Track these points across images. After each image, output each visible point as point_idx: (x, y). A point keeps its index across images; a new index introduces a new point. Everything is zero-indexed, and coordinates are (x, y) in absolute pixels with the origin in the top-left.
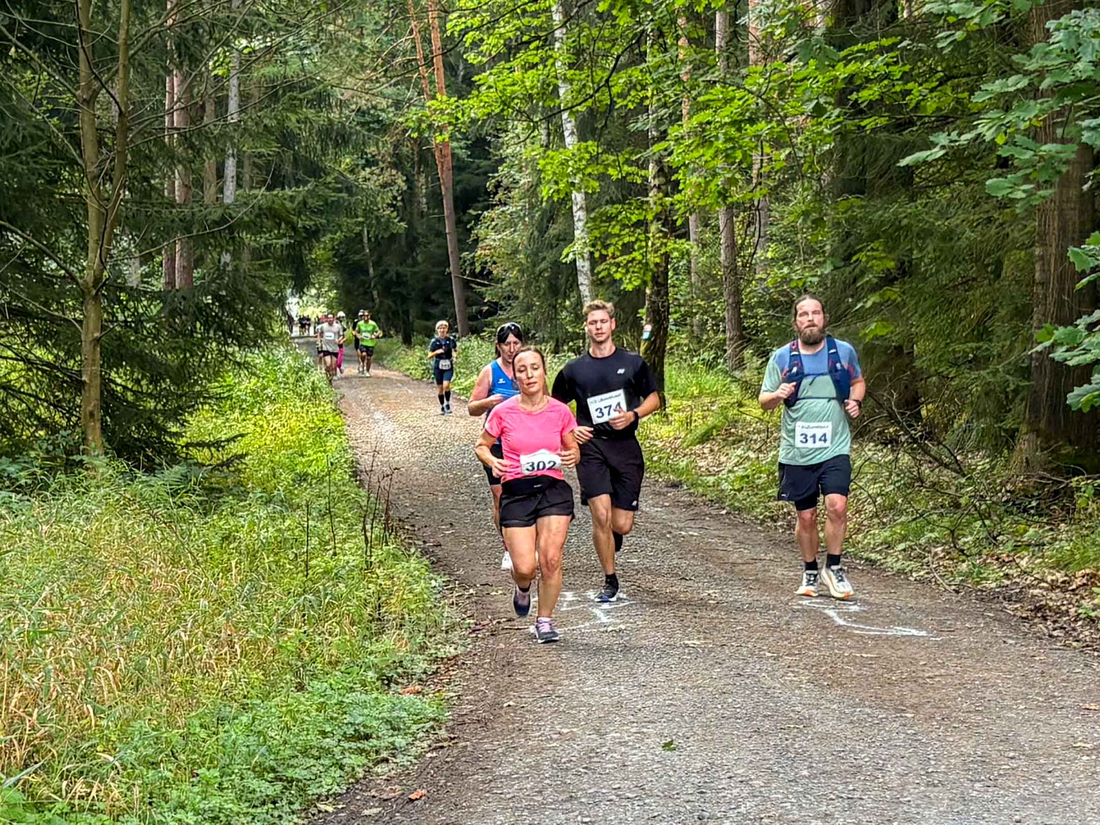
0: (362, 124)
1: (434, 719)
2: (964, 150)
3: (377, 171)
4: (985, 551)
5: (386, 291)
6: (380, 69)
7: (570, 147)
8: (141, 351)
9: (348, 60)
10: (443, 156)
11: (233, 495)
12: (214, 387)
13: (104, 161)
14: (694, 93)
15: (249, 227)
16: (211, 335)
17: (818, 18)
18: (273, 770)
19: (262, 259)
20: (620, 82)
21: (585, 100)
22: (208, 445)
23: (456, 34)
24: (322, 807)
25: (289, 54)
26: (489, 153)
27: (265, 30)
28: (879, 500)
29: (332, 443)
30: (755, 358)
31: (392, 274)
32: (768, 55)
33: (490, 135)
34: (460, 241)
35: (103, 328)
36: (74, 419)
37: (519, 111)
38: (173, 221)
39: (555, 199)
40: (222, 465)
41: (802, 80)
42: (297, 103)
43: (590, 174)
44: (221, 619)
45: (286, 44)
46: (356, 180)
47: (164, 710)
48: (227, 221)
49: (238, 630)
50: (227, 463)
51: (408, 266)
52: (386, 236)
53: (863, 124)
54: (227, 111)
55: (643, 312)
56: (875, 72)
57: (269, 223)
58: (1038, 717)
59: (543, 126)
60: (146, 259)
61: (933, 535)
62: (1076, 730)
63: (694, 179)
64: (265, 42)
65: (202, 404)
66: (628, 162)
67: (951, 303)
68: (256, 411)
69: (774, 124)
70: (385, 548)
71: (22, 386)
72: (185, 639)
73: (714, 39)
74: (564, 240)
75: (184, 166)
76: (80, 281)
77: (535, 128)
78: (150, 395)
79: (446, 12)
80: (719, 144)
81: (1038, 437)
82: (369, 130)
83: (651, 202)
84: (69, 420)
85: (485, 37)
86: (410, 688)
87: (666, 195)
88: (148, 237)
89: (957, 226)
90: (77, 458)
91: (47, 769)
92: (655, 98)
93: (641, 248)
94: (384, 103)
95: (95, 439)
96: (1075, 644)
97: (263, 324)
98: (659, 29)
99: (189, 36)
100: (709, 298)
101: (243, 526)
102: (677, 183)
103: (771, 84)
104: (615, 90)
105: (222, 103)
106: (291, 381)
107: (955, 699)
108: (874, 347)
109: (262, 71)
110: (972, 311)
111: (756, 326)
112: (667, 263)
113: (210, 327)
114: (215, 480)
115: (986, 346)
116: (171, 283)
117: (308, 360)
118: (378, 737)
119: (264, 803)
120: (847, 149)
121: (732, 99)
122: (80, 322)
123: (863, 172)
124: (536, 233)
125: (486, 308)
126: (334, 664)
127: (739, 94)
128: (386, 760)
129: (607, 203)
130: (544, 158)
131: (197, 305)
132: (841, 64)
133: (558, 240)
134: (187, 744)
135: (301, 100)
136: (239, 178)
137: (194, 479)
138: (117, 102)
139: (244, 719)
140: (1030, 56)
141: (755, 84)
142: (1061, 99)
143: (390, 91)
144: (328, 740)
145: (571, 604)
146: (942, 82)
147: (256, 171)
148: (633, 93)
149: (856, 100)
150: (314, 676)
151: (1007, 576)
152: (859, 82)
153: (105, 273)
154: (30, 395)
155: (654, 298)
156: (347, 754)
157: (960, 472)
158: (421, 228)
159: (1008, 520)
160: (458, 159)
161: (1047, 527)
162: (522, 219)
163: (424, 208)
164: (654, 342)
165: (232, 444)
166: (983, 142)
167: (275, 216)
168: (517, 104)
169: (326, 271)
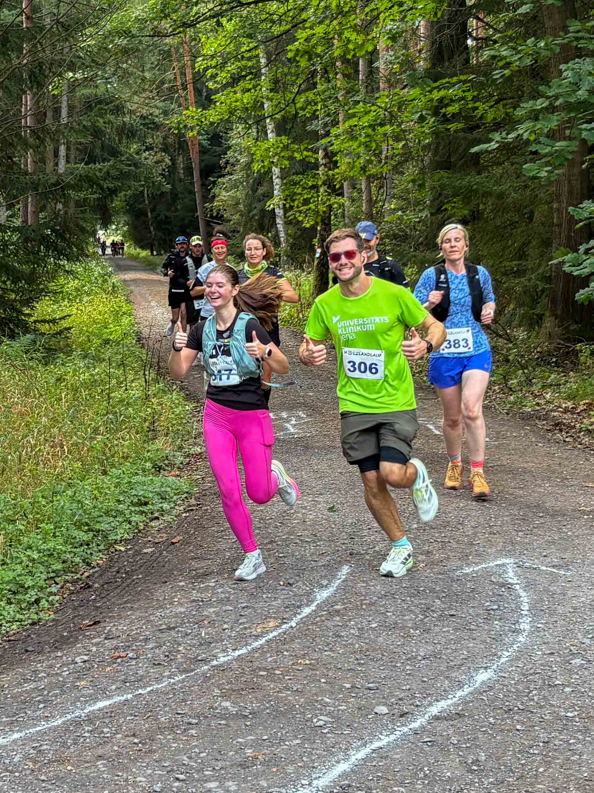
0: (144, 125)
1: (187, 493)
2: (510, 143)
3: (153, 154)
4: (524, 389)
5: (158, 228)
6: (155, 91)
7: (271, 140)
8: (7, 264)
9: (135, 86)
10: (193, 145)
11: (63, 352)
12: (52, 286)
14: (346, 108)
15: (74, 187)
16: (50, 254)
17: (422, 63)
18: (87, 525)
19: (82, 207)
20: (301, 101)
21: (280, 111)
22: (48, 322)
23: (201, 70)
24: (118, 548)
25: (99, 82)
26: (222, 143)
27: (83, 66)
29: (125, 320)
31: (162, 217)
32: (391, 86)
33: (222, 132)
34: (203, 196)
37: (239, 118)
38: (26, 183)
39: (262, 171)
40: (56, 334)
41: (412, 100)
42: (104, 111)
43: (283, 157)
44: (56, 430)
45: (97, 76)
46: (140, 159)
47: (20, 487)
48: (60, 184)
49: (66, 437)
50: (60, 333)
51: (172, 212)
52: (158, 193)
53: (448, 127)
54: (60, 116)
55: (315, 241)
56: (456, 95)
57: (86, 185)
58: (558, 491)
59: (255, 127)
60: (10, 207)
62: (581, 500)
63: (347, 160)
64: (84, 74)
65: (45, 296)
66: (306, 149)
67: (503, 236)
68: (78, 300)
69: (395, 127)
70: (157, 386)
72: (33, 442)
73: (359, 75)
74: (268, 196)
75: (34, 151)
77: (250, 128)
78: (12, 291)
79: (194, 57)
80: (362, 139)
81: (556, 319)
82: (148, 128)
83: (320, 173)
85: (219, 72)
86: (173, 473)
87: (330, 170)
88: (11, 193)
89: (506, 190)
92: (323, 111)
93: (314, 202)
94: (157, 112)
96: (579, 446)
97: (82, 247)
98: (325, 69)
99: (38, 72)
101: (69, 372)
102: (336, 162)
103: (393, 103)
104: (298, 105)
105: (57, 111)
106: (100, 282)
107: (507, 480)
109: (82, 92)
110: (515, 242)
111: (385, 250)
112: (331, 211)
113: (50, 249)
114: (53, 343)
115: (524, 263)
116: (25, 221)
117: (110, 269)
118: (153, 504)
119: (81, 545)
120: (439, 143)
121: (371, 111)
123: (449, 157)
124: (250, 192)
126: (126, 458)
127: (373, 108)
128: (157, 518)
129: (294, 174)
130: (255, 146)
131: (41, 235)
132: (435, 91)
133: (264, 196)
134: (33, 508)
135: (106, 110)
136: (68, 157)
137: (38, 343)
139: (69, 493)
140: (550, 87)
141: (383, 102)
142: (568, 113)
143: (161, 104)
144: (121, 506)
146: (497, 102)
147: (78, 153)
148: (309, 107)
149: (445, 113)
150: (113, 466)
151: (538, 404)
152: (446, 102)
155: (323, 232)
156: (133, 514)
157: (509, 340)
158: (180, 188)
159: (538, 370)
160: (203, 147)
161: (562, 374)
162: (242, 183)
163: (182, 176)
164: (323, 259)
165: (63, 321)
166: (522, 139)
167: (90, 180)
168: (238, 113)
169: (121, 214)
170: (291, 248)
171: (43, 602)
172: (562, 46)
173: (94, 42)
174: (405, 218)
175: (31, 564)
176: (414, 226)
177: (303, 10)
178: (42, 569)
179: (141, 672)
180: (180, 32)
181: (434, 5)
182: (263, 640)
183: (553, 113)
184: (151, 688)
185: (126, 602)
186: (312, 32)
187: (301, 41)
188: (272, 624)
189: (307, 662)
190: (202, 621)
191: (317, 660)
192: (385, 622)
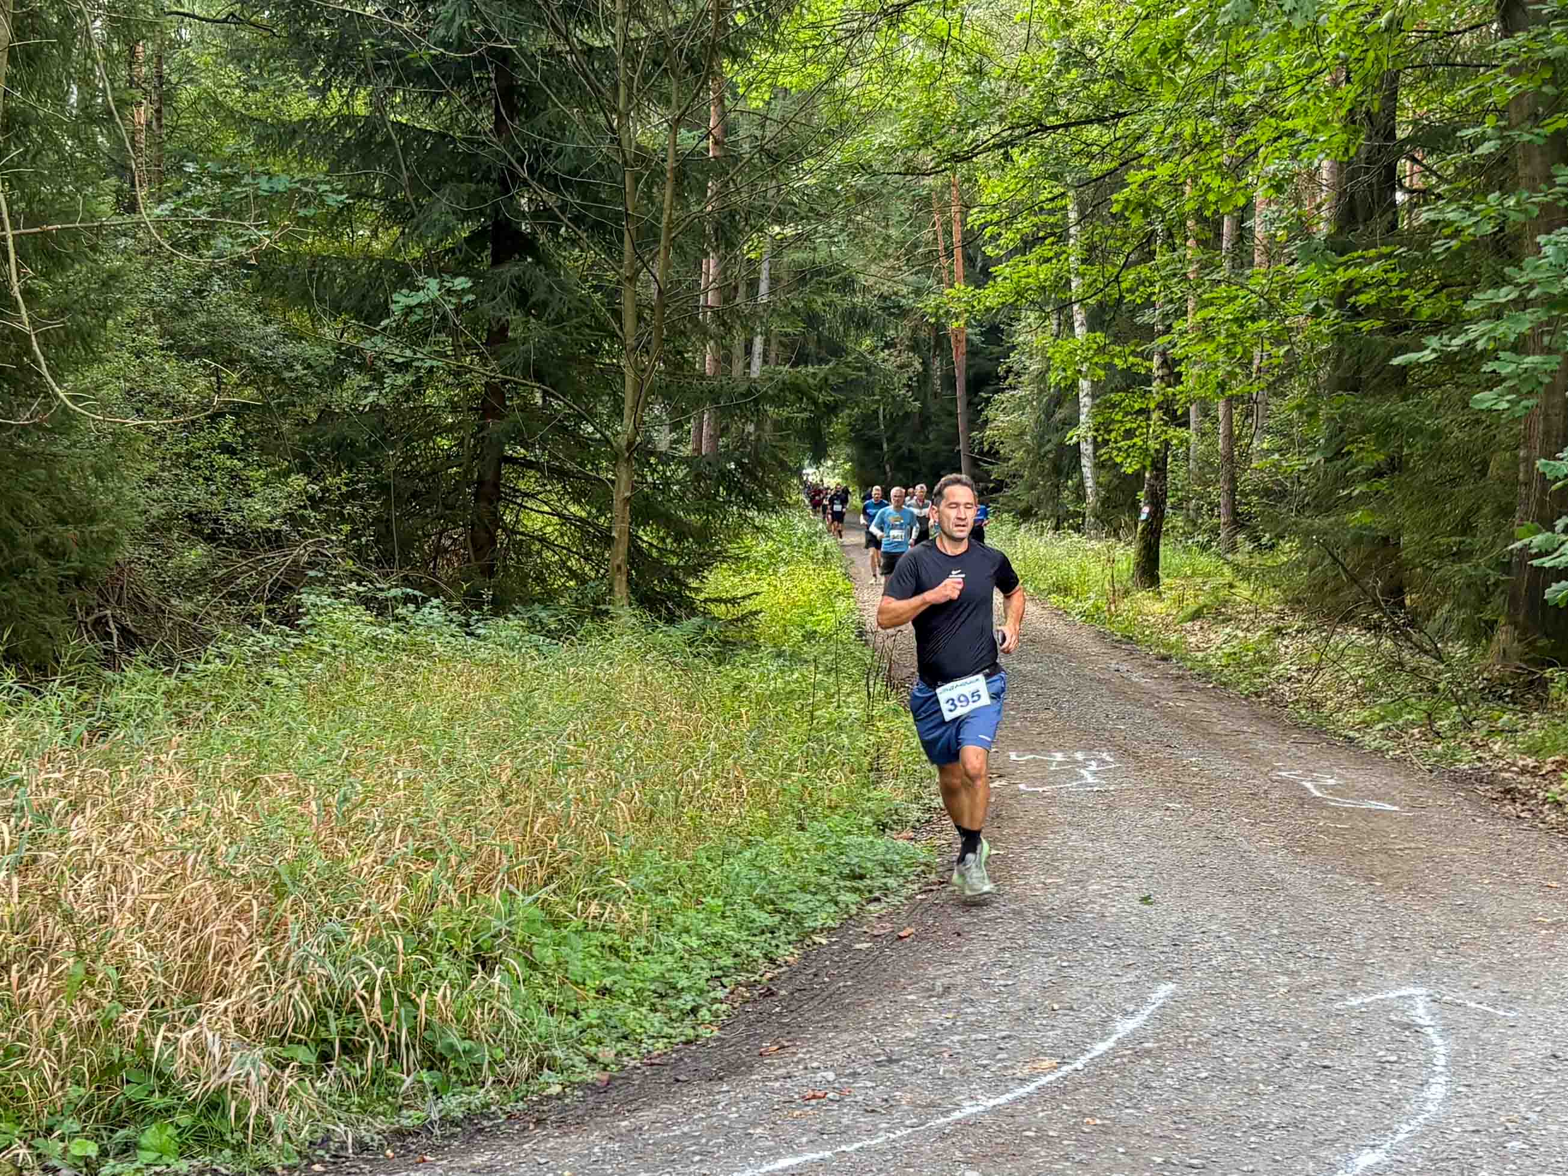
0: (884, 309)
1: (925, 864)
2: (1456, 354)
3: (895, 353)
4: (1460, 735)
6: (903, 258)
7: (1080, 337)
8: (668, 510)
9: (873, 249)
10: (957, 341)
11: (746, 648)
12: (733, 549)
13: (643, 334)
14: (1199, 291)
15: (773, 400)
16: (733, 499)
17: (1321, 225)
18: (773, 903)
19: (783, 430)
20: (1129, 278)
21: (1096, 294)
22: (725, 601)
23: (976, 228)
24: (817, 939)
25: (818, 241)
26: (1002, 340)
27: (797, 218)
28: (1360, 682)
29: (841, 604)
30: (1247, 543)
31: (905, 450)
32: (1271, 257)
33: (1003, 323)
34: (970, 421)
35: (633, 488)
36: (602, 571)
37: (1032, 302)
38: (702, 392)
39: (1063, 385)
40: (737, 620)
41: (1303, 283)
42: (823, 286)
43: (1096, 363)
44: (730, 761)
45: (816, 232)
46: (875, 361)
47: (674, 841)
48: (753, 394)
49: (745, 771)
50: (742, 619)
51: (919, 442)
52: (901, 414)
53: (1359, 326)
54: (757, 292)
55: (1141, 495)
56: (1373, 277)
57: (792, 397)
58: (1502, 891)
59: (1055, 316)
60: (676, 426)
61: (1411, 717)
62: (1538, 905)
63: (1195, 371)
64: (797, 229)
65: (722, 562)
66: (1133, 353)
67: (1437, 497)
68: (770, 571)
69: (1274, 322)
70: (886, 703)
71: (556, 539)
72: (697, 777)
73: (1221, 240)
74: (1069, 424)
75: (717, 344)
76: (615, 445)
77: (1047, 317)
78: (673, 552)
79: (967, 207)
80: (1221, 339)
81: (1515, 628)
82: (891, 314)
83: (1154, 390)
84: (598, 571)
85: (1003, 232)
86: (904, 834)
87: (1169, 386)
88: (679, 406)
89: (1446, 425)
90: (603, 607)
91: (565, 889)
92: (1163, 294)
93: (1142, 434)
94: (905, 290)
95: (621, 590)
96: (1541, 825)
97: (782, 491)
98: (1169, 230)
99: (726, 222)
100: (1205, 484)
101: (754, 677)
102: (1180, 374)
103: (1273, 286)
104: (1124, 286)
105: (753, 285)
106: (805, 545)
108: (1361, 536)
109: (792, 256)
110: (1457, 507)
111: (1250, 512)
112: (1167, 449)
113: (733, 492)
114: (731, 633)
115: (1469, 540)
116: (698, 449)
118: (872, 878)
119: (763, 933)
120: (1343, 350)
121: (1236, 297)
122: (613, 482)
123: (1359, 371)
124: (1043, 417)
125: (993, 484)
126: (833, 808)
127: (1241, 293)
129: (1112, 391)
130: (1053, 346)
131: (720, 470)
132: (1341, 269)
133: (1063, 423)
134: (693, 874)
135: (827, 284)
136: (765, 354)
137: (709, 632)
138: (656, 280)
139: (747, 854)
140: (1522, 269)
141: (1258, 284)
142: (1548, 310)
143: (911, 279)
144: (825, 877)
145: (1060, 763)
146: (1438, 290)
147: (781, 348)
148: (1141, 289)
149: (1354, 304)
150: (814, 818)
151: (1479, 759)
152: (1357, 286)
153: (638, 439)
154: (563, 548)
155: (1153, 481)
156: (842, 892)
157: (1440, 659)
158: (934, 407)
159: (1483, 707)
160: (972, 345)
161: (1521, 715)
162: (1031, 402)
163: (937, 388)
164: (1151, 524)
165: (747, 602)
166: (1473, 348)
167: (798, 390)
168: (1031, 295)
169: (842, 445)
170: (1102, 505)
171: (703, 1012)
172: (1543, 206)
173: (814, 181)
174: (1284, 464)
175: (687, 956)
176: (1299, 478)
177: (1138, 139)
178: (704, 964)
179: (845, 1121)
180: (946, 169)
181: (1345, 136)
182: (1031, 1087)
183: (1526, 308)
184: (860, 1145)
185: (827, 1019)
186: (1152, 173)
187: (1134, 187)
188: (1046, 1064)
189: (1098, 1122)
190: (940, 1053)
191: (1113, 1120)
192: (1221, 1071)
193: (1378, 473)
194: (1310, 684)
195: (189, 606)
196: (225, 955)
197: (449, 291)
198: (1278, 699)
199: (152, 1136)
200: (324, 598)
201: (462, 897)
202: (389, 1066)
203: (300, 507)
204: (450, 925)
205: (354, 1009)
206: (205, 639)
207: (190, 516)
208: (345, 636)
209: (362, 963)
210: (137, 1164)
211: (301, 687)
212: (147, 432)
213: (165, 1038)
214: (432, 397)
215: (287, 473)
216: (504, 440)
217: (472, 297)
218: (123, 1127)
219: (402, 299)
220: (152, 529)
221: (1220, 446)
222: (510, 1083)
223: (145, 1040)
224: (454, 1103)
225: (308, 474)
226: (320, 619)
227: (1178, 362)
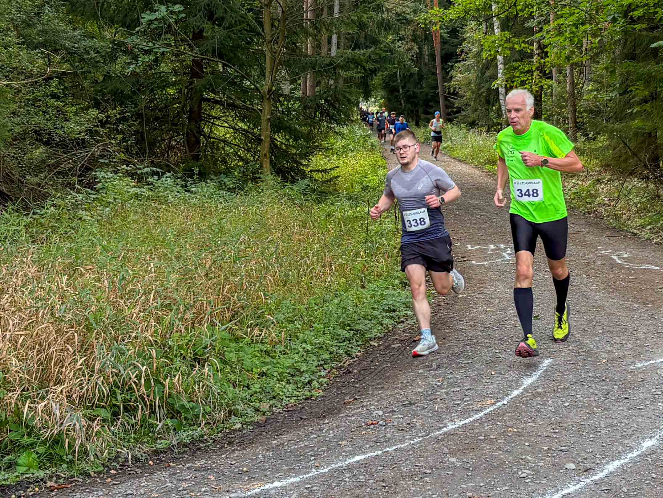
0: (398, 20)
3: (405, 43)
7: (497, 34)
8: (290, 125)
10: (436, 37)
11: (333, 195)
12: (325, 144)
13: (273, 34)
14: (556, 10)
15: (343, 68)
16: (324, 118)
18: (349, 325)
19: (348, 83)
20: (521, 4)
21: (504, 12)
22: (321, 171)
24: (372, 343)
26: (458, 36)
28: (639, 205)
29: (380, 172)
30: (582, 137)
31: (411, 92)
33: (459, 27)
34: (443, 77)
35: (272, 114)
36: (256, 157)
37: (473, 16)
38: (306, 64)
39: (489, 59)
40: (327, 181)
41: (607, 6)
42: (368, 9)
43: (506, 48)
46: (395, 47)
47: (298, 296)
48: (332, 64)
49: (334, 259)
50: (330, 180)
51: (418, 88)
52: (408, 74)
53: (635, 27)
54: (333, 12)
56: (641, 2)
57: (352, 66)
59: (484, 24)
60: (292, 82)
63: (555, 51)
65: (318, 151)
66: (524, 42)
68: (344, 156)
69: (593, 26)
71: (232, 141)
72: (309, 262)
74: (493, 78)
75: (313, 38)
76: (262, 91)
77: (480, 24)
78: (294, 147)
80: (567, 34)
82: (401, 23)
83: (535, 61)
84: (254, 157)
87: (542, 58)
88: (294, 71)
90: (257, 176)
91: (241, 322)
92: (538, 12)
93: (529, 83)
94: (409, 11)
95: (267, 166)
97: (349, 114)
100: (561, 107)
101: (337, 210)
102: (547, 52)
103: (592, 7)
104: (518, 8)
105: (331, 8)
106: (361, 142)
108: (638, 133)
111: (583, 121)
112: (542, 90)
113: (323, 115)
114: (324, 188)
116: (305, 93)
118: (399, 311)
119: (344, 341)
120: (627, 39)
121: (575, 13)
122: (261, 110)
123: (634, 50)
124: (480, 75)
125: (455, 110)
126: (379, 276)
127: (577, 11)
128: (403, 322)
129: (514, 61)
130: (484, 39)
131: (317, 104)
133: (490, 78)
134: (308, 312)
135: (369, 8)
136: (338, 44)
138: (281, 6)
139: (336, 301)
143: (411, 5)
144: (375, 312)
145: (492, 250)
147: (346, 41)
148: (527, 9)
149: (632, 16)
150: (370, 282)
152: (633, 7)
153: (274, 88)
154: (236, 145)
156: (385, 319)
158: (425, 70)
160: (444, 38)
162: (473, 67)
163: (427, 61)
165: (332, 172)
167: (356, 63)
168: (472, 13)
169: (379, 90)
171: (315, 383)
175: (305, 354)
176: (606, 104)
178: (314, 358)
179: (388, 435)
182: (482, 414)
185: (378, 384)
188: (489, 402)
189: (515, 430)
190: (436, 399)
191: (522, 429)
192: (576, 402)
193: (645, 101)
194: (614, 207)
195: (36, 180)
196: (60, 362)
197: (172, 12)
198: (598, 215)
199: (23, 459)
200: (109, 173)
201: (186, 329)
202: (150, 418)
203: (95, 126)
204: (180, 343)
205: (130, 388)
206: (45, 197)
207: (36, 132)
208: (120, 194)
209: (134, 364)
210: (16, 474)
211: (98, 221)
212: (11, 88)
213: (29, 407)
214: (164, 67)
215: (87, 108)
216: (203, 90)
217: (184, 15)
218: (8, 455)
219: (147, 17)
220: (15, 139)
221: (568, 88)
222: (214, 424)
223: (18, 409)
224: (185, 435)
225: (99, 109)
226: (107, 185)
227: (546, 47)
